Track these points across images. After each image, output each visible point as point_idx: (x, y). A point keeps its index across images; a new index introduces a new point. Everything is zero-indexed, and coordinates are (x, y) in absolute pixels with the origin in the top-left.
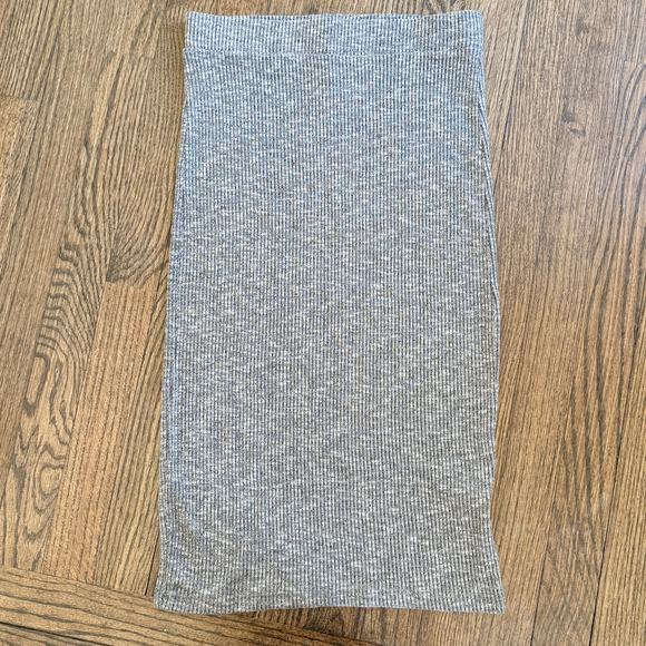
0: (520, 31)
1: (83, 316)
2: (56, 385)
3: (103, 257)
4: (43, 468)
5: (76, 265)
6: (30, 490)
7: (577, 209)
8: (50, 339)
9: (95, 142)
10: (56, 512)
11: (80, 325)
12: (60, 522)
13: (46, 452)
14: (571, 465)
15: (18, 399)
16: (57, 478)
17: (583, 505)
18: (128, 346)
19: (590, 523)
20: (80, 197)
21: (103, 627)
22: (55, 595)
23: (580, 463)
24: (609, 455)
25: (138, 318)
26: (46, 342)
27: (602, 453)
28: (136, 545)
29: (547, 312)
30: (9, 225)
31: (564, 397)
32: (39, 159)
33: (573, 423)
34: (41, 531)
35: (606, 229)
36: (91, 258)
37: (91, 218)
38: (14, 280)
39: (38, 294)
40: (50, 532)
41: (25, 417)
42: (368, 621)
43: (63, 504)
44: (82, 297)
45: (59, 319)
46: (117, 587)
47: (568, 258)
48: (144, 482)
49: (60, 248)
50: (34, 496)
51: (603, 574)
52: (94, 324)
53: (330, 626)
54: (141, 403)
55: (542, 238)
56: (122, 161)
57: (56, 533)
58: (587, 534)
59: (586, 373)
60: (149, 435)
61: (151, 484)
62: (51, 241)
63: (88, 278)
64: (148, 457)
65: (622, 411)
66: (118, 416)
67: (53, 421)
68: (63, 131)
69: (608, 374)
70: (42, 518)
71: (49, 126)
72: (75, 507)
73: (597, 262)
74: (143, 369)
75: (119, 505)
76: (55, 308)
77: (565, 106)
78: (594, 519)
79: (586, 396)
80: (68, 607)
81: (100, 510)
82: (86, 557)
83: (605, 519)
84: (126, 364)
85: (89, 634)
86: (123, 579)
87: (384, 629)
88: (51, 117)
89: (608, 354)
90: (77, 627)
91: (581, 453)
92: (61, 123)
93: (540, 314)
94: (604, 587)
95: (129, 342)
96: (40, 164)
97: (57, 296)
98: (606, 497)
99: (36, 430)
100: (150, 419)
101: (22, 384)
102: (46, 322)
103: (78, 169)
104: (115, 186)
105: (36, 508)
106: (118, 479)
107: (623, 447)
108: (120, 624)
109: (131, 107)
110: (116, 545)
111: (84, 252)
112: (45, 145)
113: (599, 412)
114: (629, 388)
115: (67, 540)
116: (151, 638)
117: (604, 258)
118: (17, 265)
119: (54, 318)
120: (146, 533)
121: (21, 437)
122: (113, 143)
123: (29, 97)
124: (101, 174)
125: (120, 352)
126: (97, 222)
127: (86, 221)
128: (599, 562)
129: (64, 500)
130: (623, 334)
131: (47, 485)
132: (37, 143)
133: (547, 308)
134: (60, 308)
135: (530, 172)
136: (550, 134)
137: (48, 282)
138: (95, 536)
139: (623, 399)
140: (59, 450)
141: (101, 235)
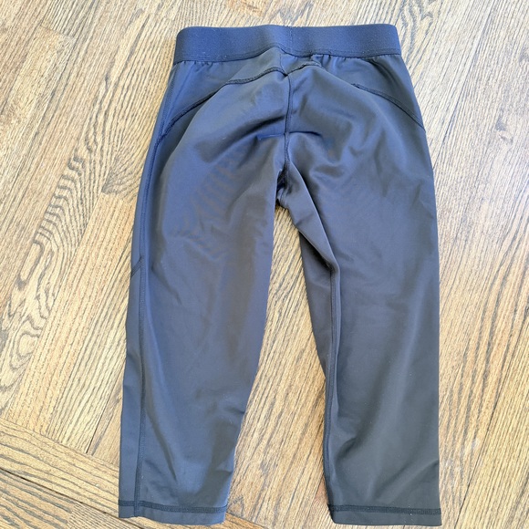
0: (474, 50)
1: (78, 217)
2: (46, 269)
3: (102, 172)
4: (23, 334)
5: (80, 175)
6: (10, 350)
7: (496, 202)
8: (48, 231)
9: (113, 79)
10: (27, 372)
11: (74, 224)
12: (28, 381)
13: (28, 322)
14: (454, 411)
15: (13, 274)
16: (33, 344)
17: (458, 446)
18: (109, 248)
19: (461, 461)
20: (93, 120)
21: (47, 473)
22: (13, 439)
23: (462, 410)
24: (487, 408)
25: (122, 227)
26: (44, 232)
27: (481, 405)
28: (86, 411)
29: (457, 282)
30: (33, 133)
31: (458, 354)
32: (67, 84)
33: (462, 377)
34: (12, 385)
35: (516, 222)
36: (93, 172)
37: (99, 139)
38: (28, 178)
39: (45, 193)
40: (19, 387)
41: (16, 291)
42: (264, 509)
43: (33, 367)
44: (80, 201)
45: (58, 216)
46: (64, 442)
47: (482, 241)
48: (102, 361)
49: (70, 159)
50: (11, 356)
51: (465, 506)
52: (85, 225)
53: (232, 507)
54: (111, 296)
55: (463, 220)
56: (133, 97)
57: (23, 389)
58: (457, 470)
59: (480, 338)
60: (113, 323)
61: (107, 364)
62: (64, 152)
63: (87, 187)
64: (109, 341)
65: (504, 374)
66: (90, 304)
67: (38, 297)
68: (90, 66)
69: (497, 342)
70: (15, 375)
71: (80, 60)
72: (43, 371)
73: (505, 247)
74: (118, 269)
75: (78, 376)
76: (57, 207)
77: (500, 117)
78: (465, 459)
79: (476, 357)
80: (22, 451)
81: (62, 377)
82: (44, 413)
83: (474, 461)
84: (105, 261)
85: (35, 476)
86: (70, 437)
87: (276, 517)
88: (82, 53)
89: (500, 324)
90: (26, 469)
91: (464, 402)
92: (90, 59)
93: (450, 283)
94: (464, 516)
95: (111, 245)
96: (67, 88)
97: (60, 197)
98: (478, 442)
99: (23, 302)
100: (116, 310)
101: (19, 263)
102: (47, 216)
103: (96, 98)
104: (123, 117)
105: (11, 365)
106: (81, 354)
107: (499, 404)
108: (62, 473)
109: (148, 56)
110: (70, 408)
111: (88, 165)
112: (74, 74)
113: (485, 371)
114: (513, 356)
115: (31, 396)
116: (84, 489)
117: (511, 246)
118: (33, 166)
119: (54, 214)
120: (96, 403)
121: (10, 306)
122: (128, 82)
123: (68, 34)
124: (114, 105)
125: (102, 251)
126: (103, 143)
127: (95, 141)
128: (463, 495)
129: (34, 364)
130: (515, 311)
131: (24, 349)
132: (67, 72)
133: (457, 278)
134: (61, 207)
135: (462, 165)
136: (484, 138)
137: (54, 186)
138: (55, 397)
139: (507, 364)
140: (39, 322)
141: (105, 154)
